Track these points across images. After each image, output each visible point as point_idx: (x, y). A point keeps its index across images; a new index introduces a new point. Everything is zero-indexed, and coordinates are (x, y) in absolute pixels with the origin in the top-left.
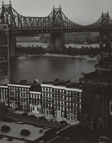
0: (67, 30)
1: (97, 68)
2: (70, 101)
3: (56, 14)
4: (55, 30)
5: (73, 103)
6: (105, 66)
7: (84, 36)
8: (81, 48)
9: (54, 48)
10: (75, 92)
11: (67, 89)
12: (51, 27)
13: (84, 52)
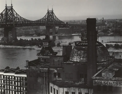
0: (19, 24)
1: (39, 56)
2: (19, 85)
3: (8, 11)
4: (8, 25)
5: (22, 87)
6: (46, 54)
7: (34, 30)
8: (31, 40)
9: (7, 40)
10: (23, 77)
11: (16, 75)
12: (5, 22)
13: (33, 43)
